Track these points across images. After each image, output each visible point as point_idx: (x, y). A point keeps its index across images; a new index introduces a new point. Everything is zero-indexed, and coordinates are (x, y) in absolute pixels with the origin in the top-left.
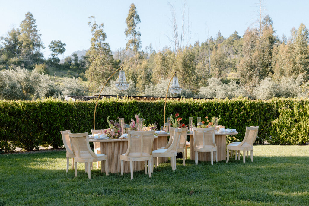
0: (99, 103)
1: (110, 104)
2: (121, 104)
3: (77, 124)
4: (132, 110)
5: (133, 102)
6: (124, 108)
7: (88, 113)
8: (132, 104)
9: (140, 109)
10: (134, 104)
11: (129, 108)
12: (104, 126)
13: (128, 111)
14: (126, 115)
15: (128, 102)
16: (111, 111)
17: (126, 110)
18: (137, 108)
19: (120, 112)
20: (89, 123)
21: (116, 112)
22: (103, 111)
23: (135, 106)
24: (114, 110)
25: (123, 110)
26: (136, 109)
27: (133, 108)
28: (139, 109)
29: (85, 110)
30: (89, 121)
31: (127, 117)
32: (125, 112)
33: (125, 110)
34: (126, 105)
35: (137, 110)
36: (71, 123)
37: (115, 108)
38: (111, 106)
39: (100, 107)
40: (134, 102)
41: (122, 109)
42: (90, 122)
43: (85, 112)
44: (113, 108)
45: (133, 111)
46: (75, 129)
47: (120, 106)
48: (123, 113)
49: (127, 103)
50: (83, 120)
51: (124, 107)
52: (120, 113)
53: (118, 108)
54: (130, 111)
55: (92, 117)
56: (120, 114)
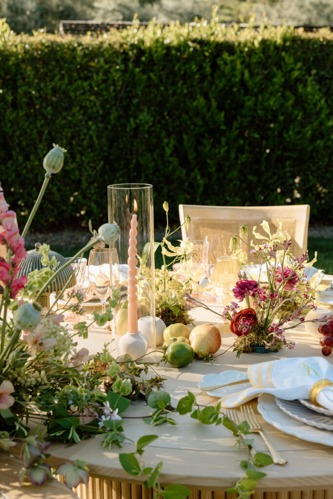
0: (133, 46)
1: (178, 49)
2: (228, 47)
3: (40, 134)
4: (274, 76)
5: (279, 41)
6: (239, 66)
7: (83, 88)
8: (276, 48)
9: (314, 72)
10: (284, 48)
11: (264, 65)
12: (154, 141)
13: (258, 79)
14: (246, 98)
15: (260, 38)
16: (186, 77)
17: (252, 75)
18: (299, 65)
19: (224, 81)
20: (89, 129)
21: (205, 84)
22: (149, 78)
23: (289, 60)
24: (197, 76)
25: (234, 76)
26: (293, 69)
27: (280, 67)
28: (308, 71)
29: (70, 77)
30: (90, 123)
31: (250, 103)
32: (243, 83)
33: (247, 74)
34: (252, 51)
35: (296, 74)
36: (14, 132)
37: (201, 67)
38: (185, 56)
39: (137, 62)
40: (285, 40)
41: (234, 69)
42: (93, 128)
43: (70, 83)
44: (194, 68)
45: (279, 79)
46: (32, 158)
47: (225, 55)
48: (235, 89)
49: (253, 44)
50: (65, 118)
51: (242, 63)
52: (221, 85)
53: (214, 66)
54: (269, 77)
55: (102, 106)
56: (221, 90)
